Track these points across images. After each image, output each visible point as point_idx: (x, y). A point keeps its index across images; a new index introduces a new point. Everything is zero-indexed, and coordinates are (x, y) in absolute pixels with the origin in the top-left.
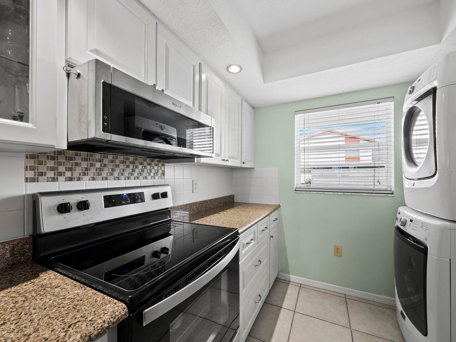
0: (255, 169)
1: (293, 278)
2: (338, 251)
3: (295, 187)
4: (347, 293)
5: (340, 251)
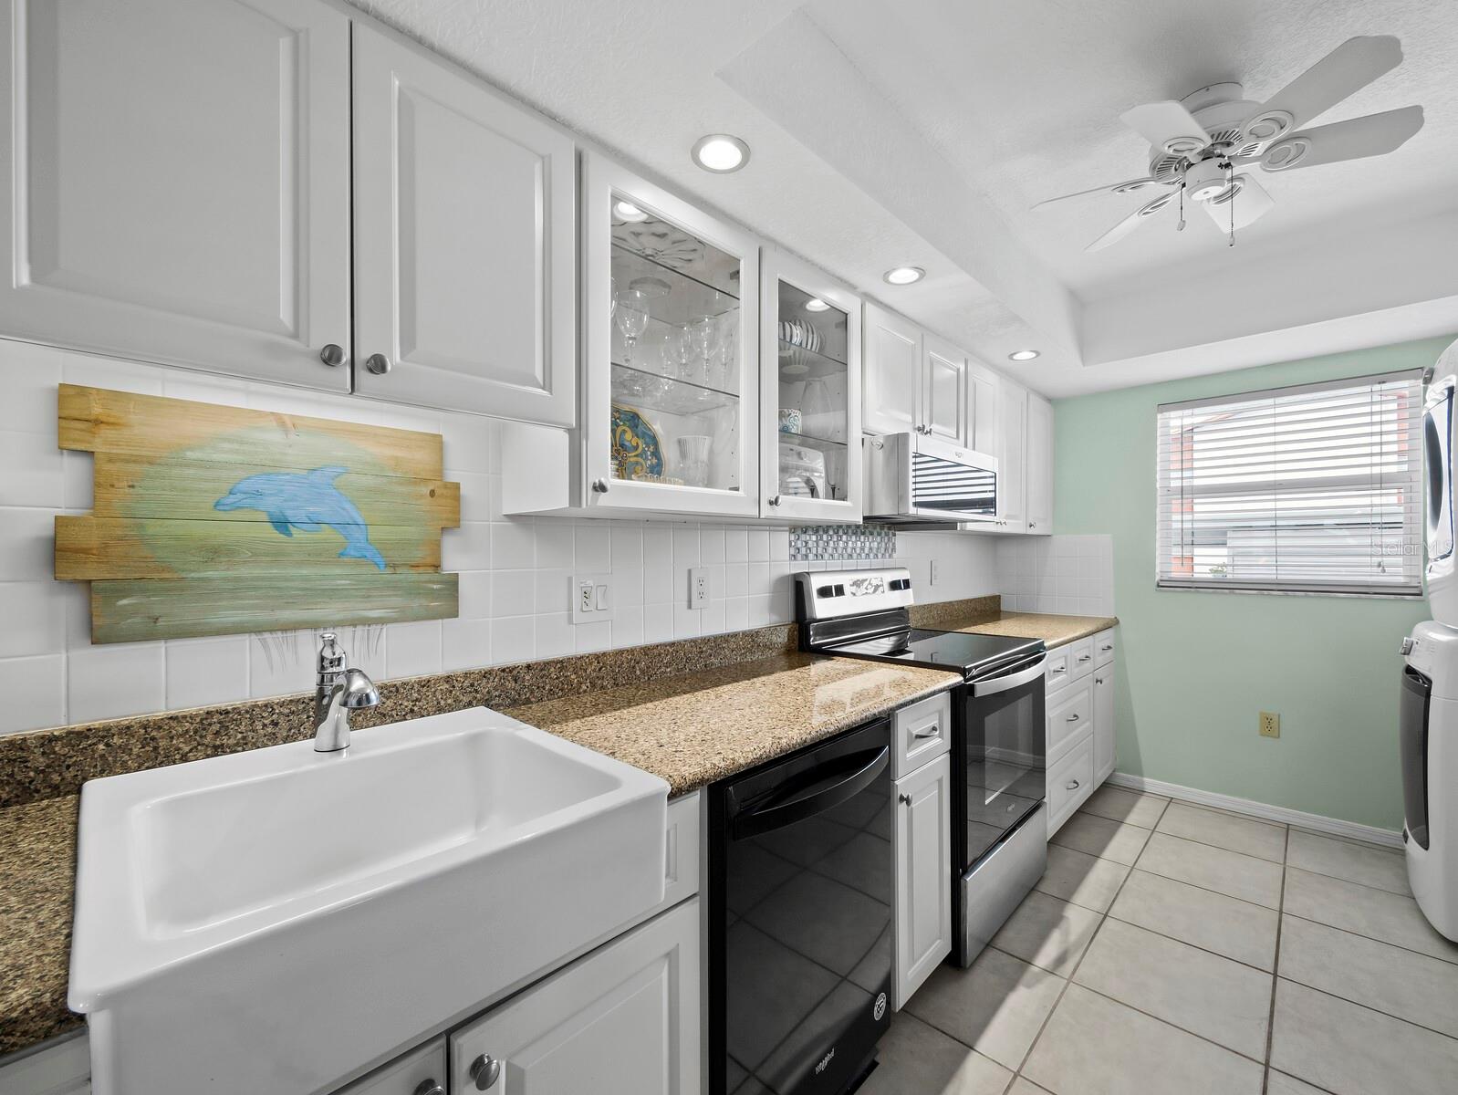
0: (1054, 537)
1: (1150, 784)
2: (1270, 726)
3: (1158, 578)
4: (1292, 821)
5: (1274, 725)
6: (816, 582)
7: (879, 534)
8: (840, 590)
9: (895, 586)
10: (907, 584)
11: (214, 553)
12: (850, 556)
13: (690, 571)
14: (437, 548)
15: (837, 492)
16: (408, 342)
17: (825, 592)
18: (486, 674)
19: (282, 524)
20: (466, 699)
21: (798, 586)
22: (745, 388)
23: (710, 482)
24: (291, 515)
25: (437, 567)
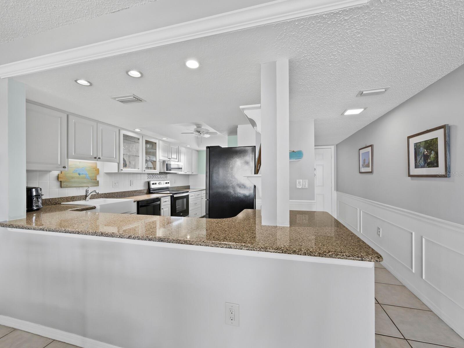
0: (198, 175)
6: (152, 182)
7: (164, 174)
8: (156, 184)
9: (166, 183)
10: (168, 183)
11: (73, 178)
12: (162, 178)
13: (130, 181)
14: (96, 178)
15: (155, 169)
16: (102, 155)
17: (153, 184)
18: (102, 194)
19: (79, 174)
20: (100, 197)
21: (149, 183)
22: (140, 155)
23: (135, 168)
24: (80, 173)
25: (96, 179)
